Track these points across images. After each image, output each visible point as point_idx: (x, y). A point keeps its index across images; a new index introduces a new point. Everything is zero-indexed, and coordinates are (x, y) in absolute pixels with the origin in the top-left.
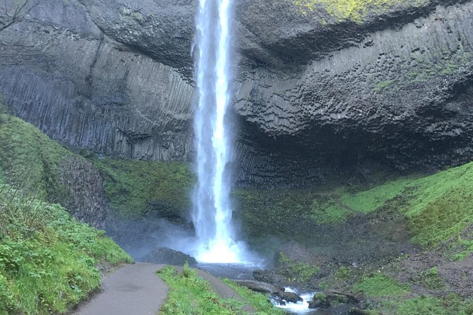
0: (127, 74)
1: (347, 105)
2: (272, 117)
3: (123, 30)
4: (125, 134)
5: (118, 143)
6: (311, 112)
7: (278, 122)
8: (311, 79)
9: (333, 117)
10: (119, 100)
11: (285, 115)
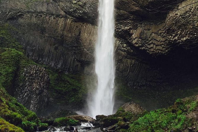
0: (80, 33)
1: (188, 32)
2: (152, 46)
3: (75, 11)
4: (79, 61)
5: (76, 66)
6: (171, 39)
7: (156, 48)
8: (169, 21)
9: (182, 40)
10: (76, 45)
11: (159, 43)
